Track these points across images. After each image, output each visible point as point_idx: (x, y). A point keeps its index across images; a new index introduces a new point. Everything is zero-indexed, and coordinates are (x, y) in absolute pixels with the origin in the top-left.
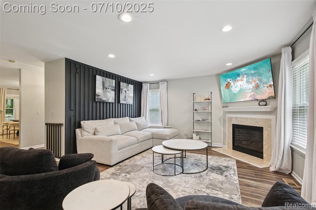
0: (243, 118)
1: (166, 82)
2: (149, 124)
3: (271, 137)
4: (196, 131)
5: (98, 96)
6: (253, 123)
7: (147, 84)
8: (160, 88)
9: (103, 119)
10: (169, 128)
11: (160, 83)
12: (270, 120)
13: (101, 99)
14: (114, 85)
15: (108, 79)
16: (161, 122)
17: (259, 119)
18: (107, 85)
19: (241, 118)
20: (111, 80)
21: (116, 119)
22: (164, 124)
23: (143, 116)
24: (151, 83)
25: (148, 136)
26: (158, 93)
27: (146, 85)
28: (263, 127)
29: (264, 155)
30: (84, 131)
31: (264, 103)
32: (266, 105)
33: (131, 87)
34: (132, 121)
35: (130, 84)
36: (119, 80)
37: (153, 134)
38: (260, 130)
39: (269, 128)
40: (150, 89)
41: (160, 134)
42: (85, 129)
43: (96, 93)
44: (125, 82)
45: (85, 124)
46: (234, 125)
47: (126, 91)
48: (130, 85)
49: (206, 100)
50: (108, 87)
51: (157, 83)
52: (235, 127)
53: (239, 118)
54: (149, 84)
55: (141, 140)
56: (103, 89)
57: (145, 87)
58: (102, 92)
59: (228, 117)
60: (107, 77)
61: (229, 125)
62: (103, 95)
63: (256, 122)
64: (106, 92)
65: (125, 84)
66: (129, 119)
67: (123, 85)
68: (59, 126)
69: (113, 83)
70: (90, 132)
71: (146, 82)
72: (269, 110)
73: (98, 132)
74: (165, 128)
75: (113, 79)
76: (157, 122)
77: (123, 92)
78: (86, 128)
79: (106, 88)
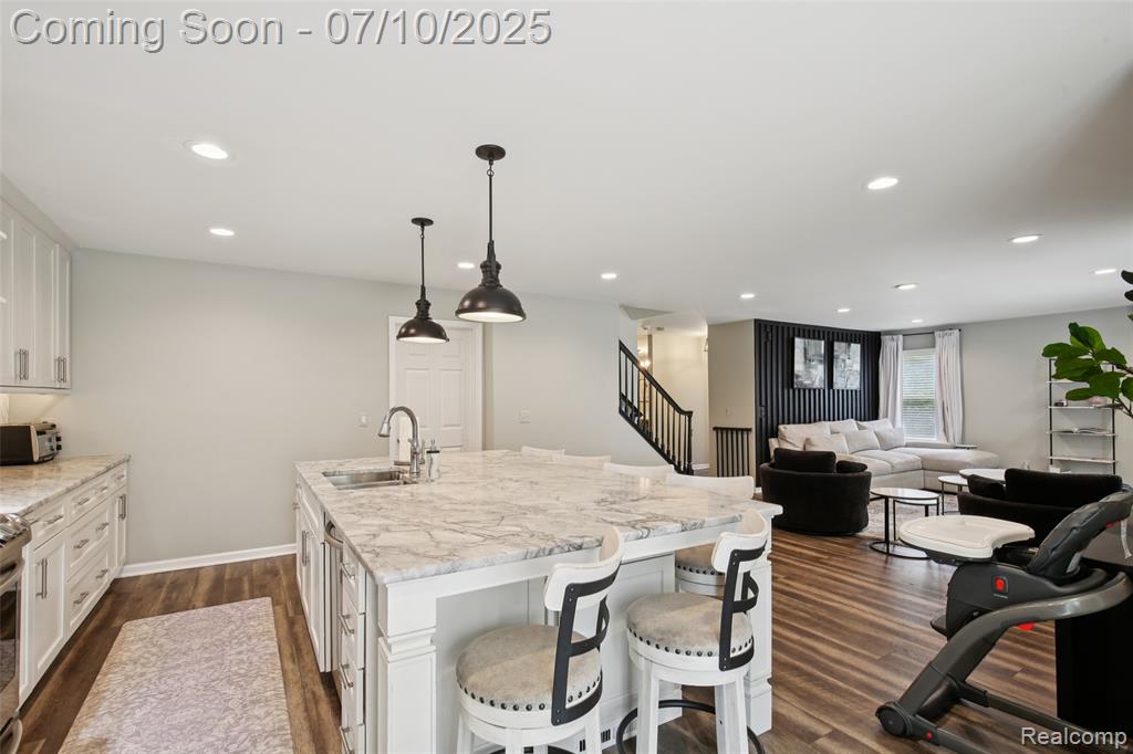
1: (956, 332)
2: (908, 439)
4: (1060, 461)
5: (798, 376)
7: (894, 337)
8: (937, 345)
9: (810, 422)
10: (968, 448)
11: (937, 333)
13: (801, 382)
14: (823, 351)
15: (812, 342)
16: (941, 433)
18: (811, 353)
20: (817, 341)
21: (831, 423)
22: (951, 438)
23: (887, 417)
24: (907, 334)
25: (913, 462)
26: (931, 359)
27: (893, 339)
30: (785, 442)
33: (856, 348)
34: (864, 428)
35: (851, 342)
36: (832, 337)
37: (924, 459)
40: (904, 349)
42: (788, 440)
43: (796, 372)
44: (842, 341)
45: (787, 430)
47: (845, 361)
48: (852, 345)
50: (812, 358)
51: (929, 333)
54: (901, 337)
55: (898, 468)
56: (805, 363)
57: (888, 345)
58: (804, 369)
60: (809, 338)
62: (805, 374)
64: (810, 367)
65: (843, 345)
66: (858, 425)
67: (839, 347)
68: (745, 433)
69: (820, 347)
71: (891, 333)
73: (813, 445)
74: (956, 448)
75: (819, 338)
76: (930, 433)
77: (840, 362)
78: (789, 438)
79: (810, 361)
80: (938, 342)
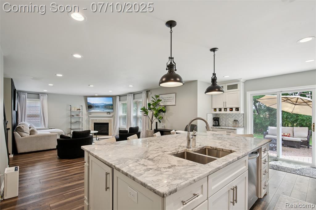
1: (46, 95)
11: (40, 95)
19: (98, 120)
24: (29, 93)
28: (108, 123)
29: (109, 133)
32: (110, 114)
39: (111, 123)
42: (25, 131)
46: (94, 123)
49: (78, 110)
51: (37, 94)
52: (95, 124)
54: (27, 94)
57: (22, 95)
59: (91, 120)
61: (92, 123)
63: (106, 121)
70: (28, 133)
72: (111, 116)
73: (35, 132)
80: (41, 97)
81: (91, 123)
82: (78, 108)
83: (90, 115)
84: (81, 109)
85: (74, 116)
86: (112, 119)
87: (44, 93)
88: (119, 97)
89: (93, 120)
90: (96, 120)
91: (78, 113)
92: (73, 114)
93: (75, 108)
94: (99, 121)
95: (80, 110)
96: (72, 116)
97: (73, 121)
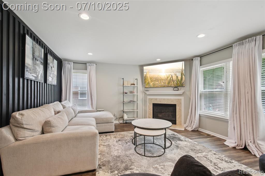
0: (162, 99)
1: (95, 65)
3: (181, 110)
5: (28, 69)
6: (169, 102)
7: (70, 63)
10: (100, 111)
11: (87, 64)
12: (181, 99)
14: (43, 57)
15: (37, 46)
17: (174, 99)
18: (36, 54)
20: (40, 48)
24: (75, 62)
28: (176, 104)
29: (177, 122)
30: (22, 130)
31: (177, 89)
33: (56, 63)
38: (175, 106)
39: (180, 105)
40: (73, 69)
41: (104, 118)
43: (26, 64)
44: (51, 56)
45: (25, 117)
46: (153, 104)
47: (52, 67)
48: (54, 60)
49: (132, 84)
51: (84, 63)
52: (154, 105)
53: (158, 99)
54: (72, 63)
56: (33, 59)
57: (67, 66)
58: (32, 65)
59: (149, 99)
61: (150, 104)
62: (32, 68)
63: (171, 101)
64: (35, 65)
65: (52, 58)
69: (42, 52)
70: (37, 129)
72: (180, 93)
77: (50, 68)
78: (26, 124)
79: (36, 59)
80: (89, 68)
81: (148, 104)
82: (132, 83)
83: (147, 93)
84: (136, 84)
85: (127, 93)
86: (182, 98)
87: (91, 62)
88: (199, 58)
89: (152, 99)
90: (156, 99)
91: (132, 90)
92: (125, 91)
93: (128, 82)
94: (160, 101)
95: (134, 85)
96: (124, 93)
97: (126, 100)
